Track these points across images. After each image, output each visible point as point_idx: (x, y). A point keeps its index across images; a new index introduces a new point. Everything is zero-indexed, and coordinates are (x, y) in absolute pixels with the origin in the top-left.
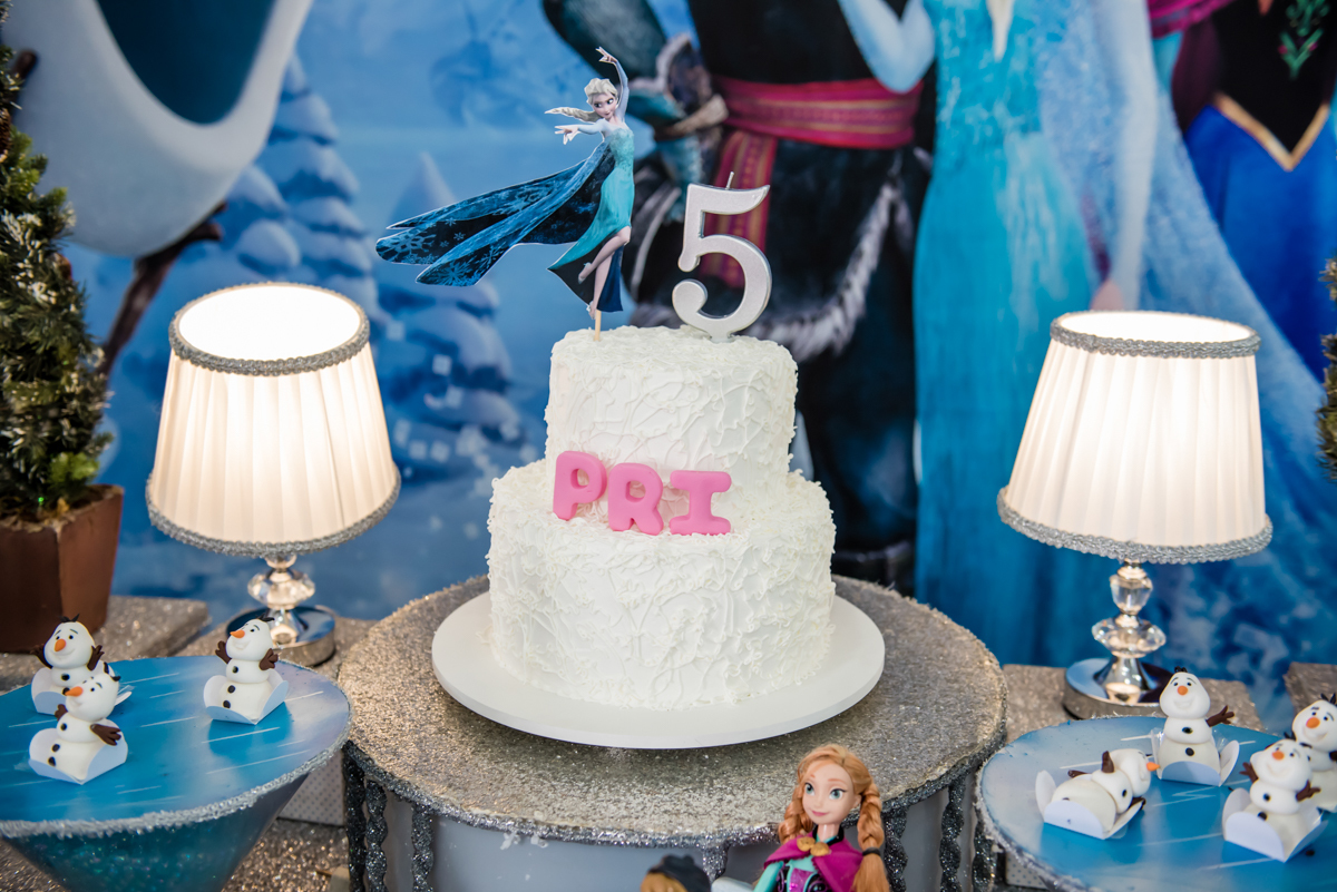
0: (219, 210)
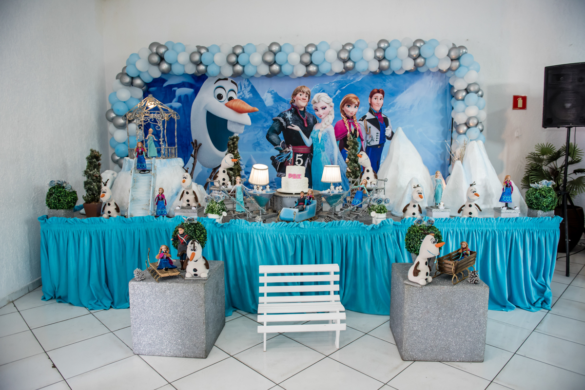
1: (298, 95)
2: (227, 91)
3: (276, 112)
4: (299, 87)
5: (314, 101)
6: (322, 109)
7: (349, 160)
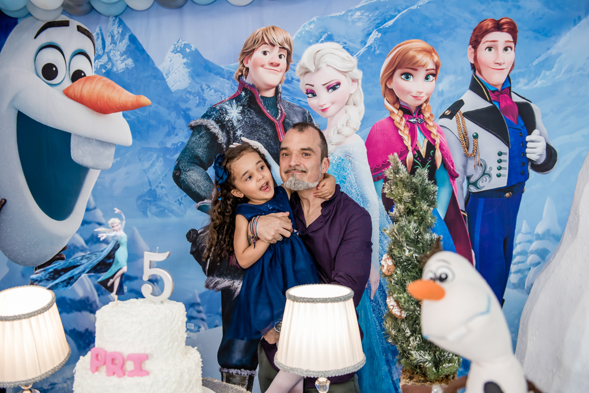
0: (64, 249)
1: (258, 55)
2: (68, 56)
3: (198, 105)
4: (259, 30)
5: (302, 67)
6: (328, 88)
7: (396, 265)
